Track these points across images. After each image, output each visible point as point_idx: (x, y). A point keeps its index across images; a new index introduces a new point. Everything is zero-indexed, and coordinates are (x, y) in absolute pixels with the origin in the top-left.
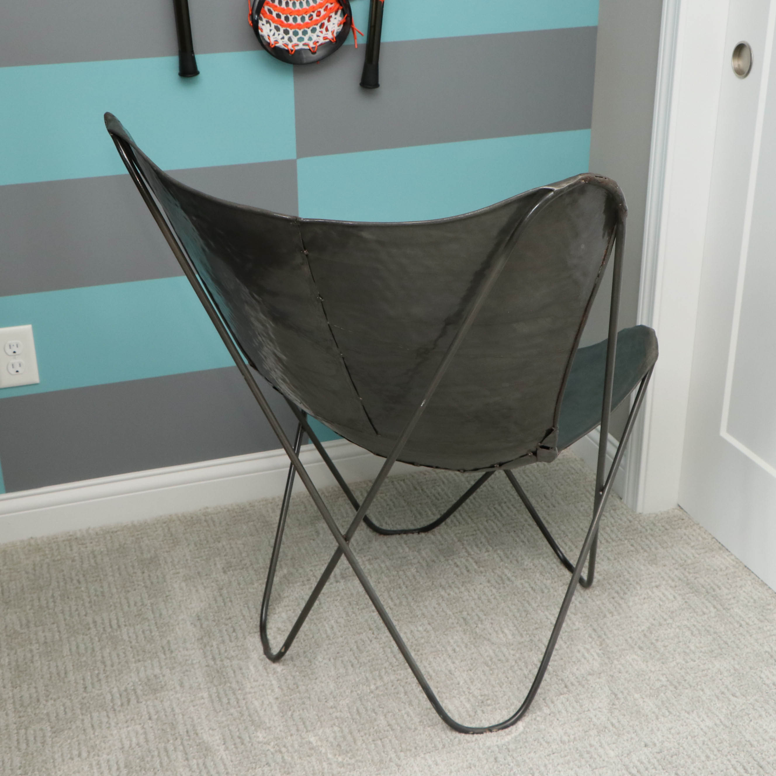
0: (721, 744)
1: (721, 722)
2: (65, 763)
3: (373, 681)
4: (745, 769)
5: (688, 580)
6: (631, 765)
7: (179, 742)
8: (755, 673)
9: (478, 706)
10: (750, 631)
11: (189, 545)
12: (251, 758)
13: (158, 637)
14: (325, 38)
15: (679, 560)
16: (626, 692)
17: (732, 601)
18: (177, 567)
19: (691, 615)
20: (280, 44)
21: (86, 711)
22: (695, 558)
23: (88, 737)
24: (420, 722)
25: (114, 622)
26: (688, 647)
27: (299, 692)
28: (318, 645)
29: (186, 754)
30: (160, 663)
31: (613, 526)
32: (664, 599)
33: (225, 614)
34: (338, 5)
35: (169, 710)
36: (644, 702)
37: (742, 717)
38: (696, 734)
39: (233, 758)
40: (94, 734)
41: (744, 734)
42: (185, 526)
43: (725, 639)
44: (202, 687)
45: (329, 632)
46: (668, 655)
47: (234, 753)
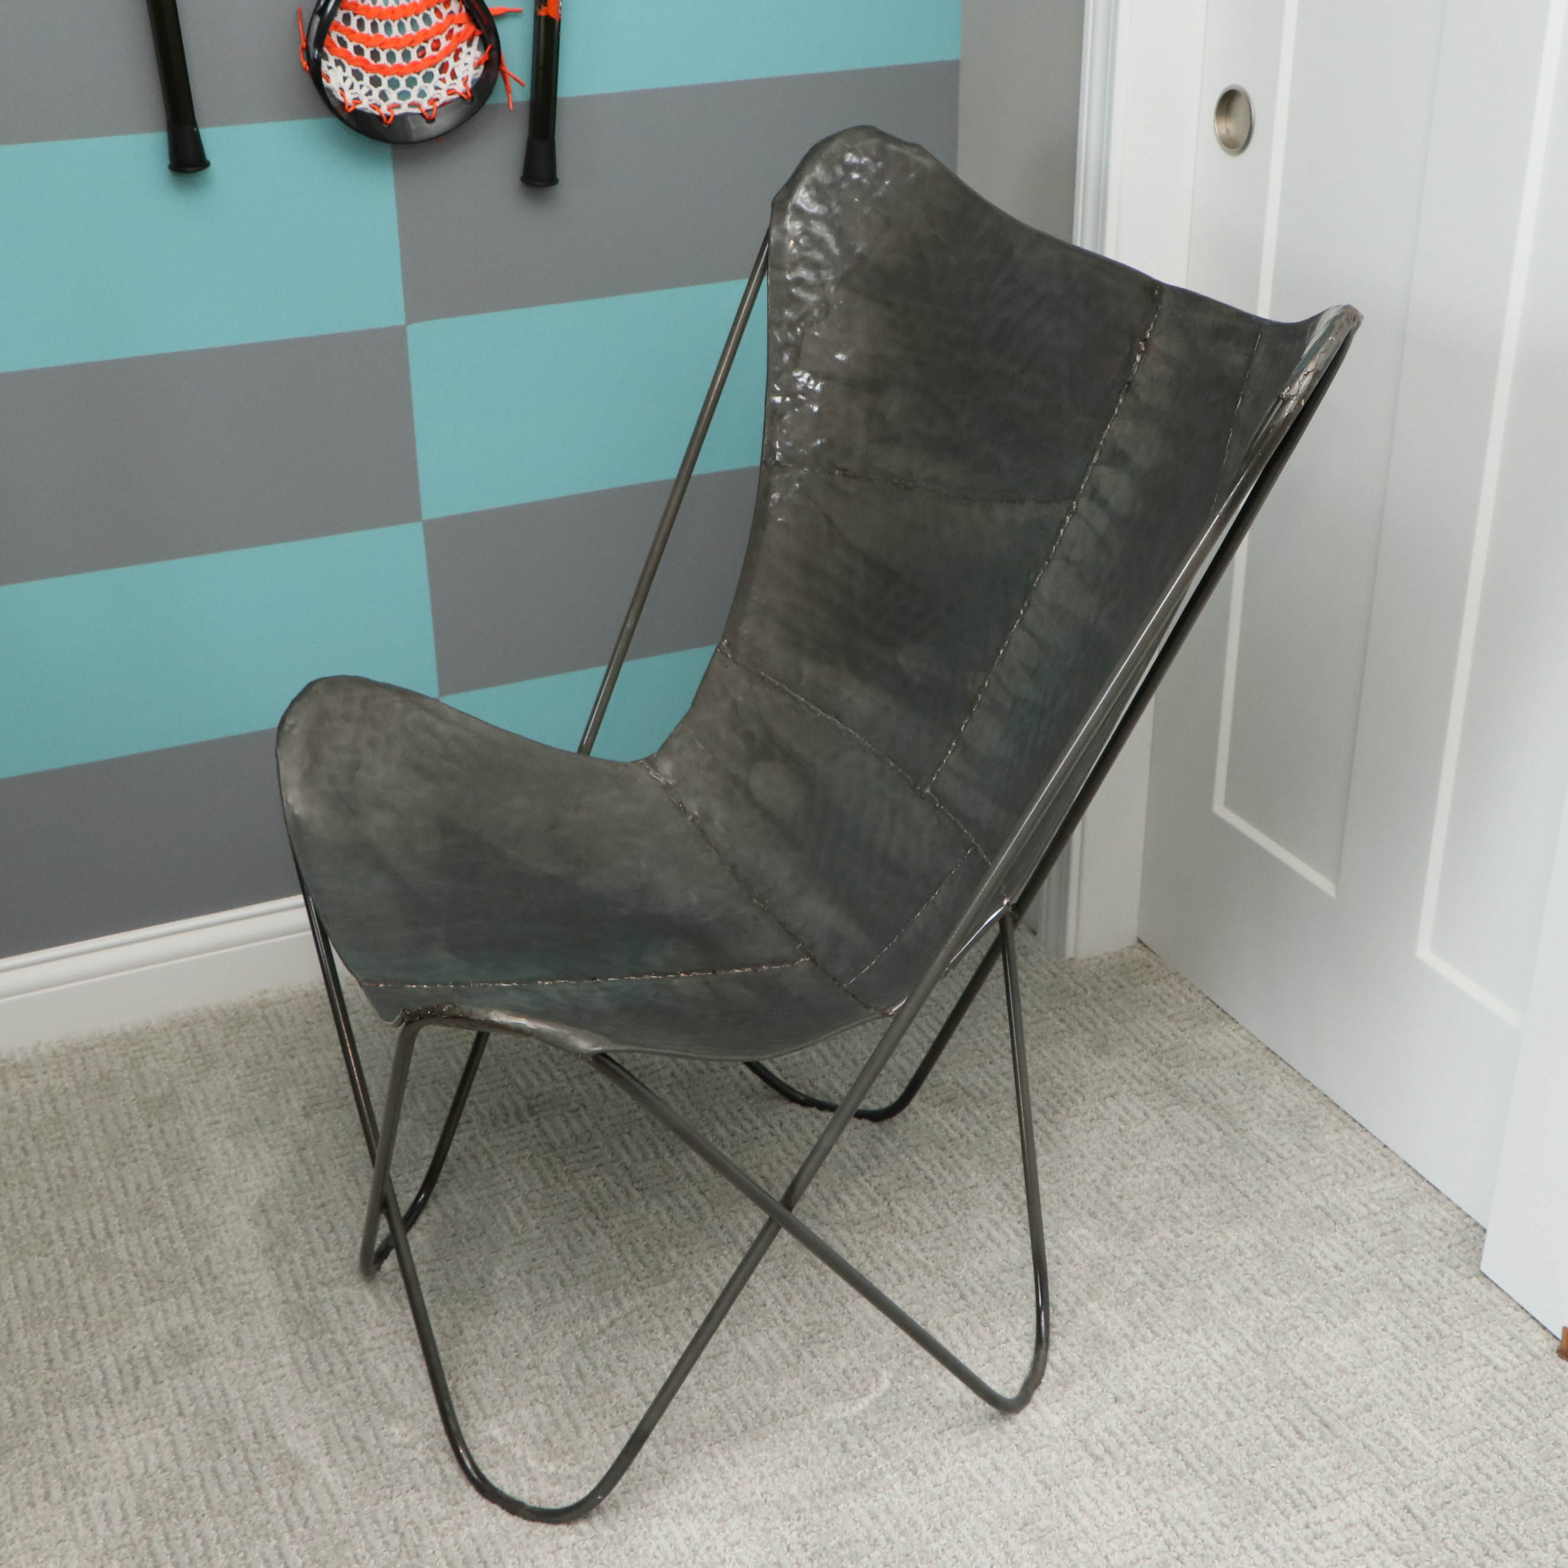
0: (1252, 1388)
1: (1248, 1345)
2: (19, 1514)
3: (604, 1311)
4: (1297, 1432)
5: (1167, 1080)
6: (1093, 1439)
7: (240, 1455)
8: (1301, 1248)
9: (803, 1345)
10: (1287, 1170)
11: (235, 1066)
12: (382, 1478)
13: (186, 1251)
14: (451, 92)
15: (1148, 1043)
17: (1250, 1115)
18: (214, 1110)
19: (1179, 1145)
20: (365, 105)
21: (55, 1407)
22: (1177, 1037)
23: (61, 1460)
25: (99, 1228)
26: (1178, 1207)
27: (466, 1342)
28: (494, 1246)
29: (255, 1479)
30: (193, 1301)
32: (1127, 1118)
33: (313, 1199)
34: (472, 28)
35: (217, 1394)
36: (1106, 1316)
37: (1284, 1333)
38: (1205, 1371)
39: (348, 1480)
40: (73, 1452)
41: (1292, 1365)
42: (224, 1030)
43: (1242, 1188)
44: (277, 1343)
45: (514, 1220)
46: (1142, 1224)
47: (347, 1469)
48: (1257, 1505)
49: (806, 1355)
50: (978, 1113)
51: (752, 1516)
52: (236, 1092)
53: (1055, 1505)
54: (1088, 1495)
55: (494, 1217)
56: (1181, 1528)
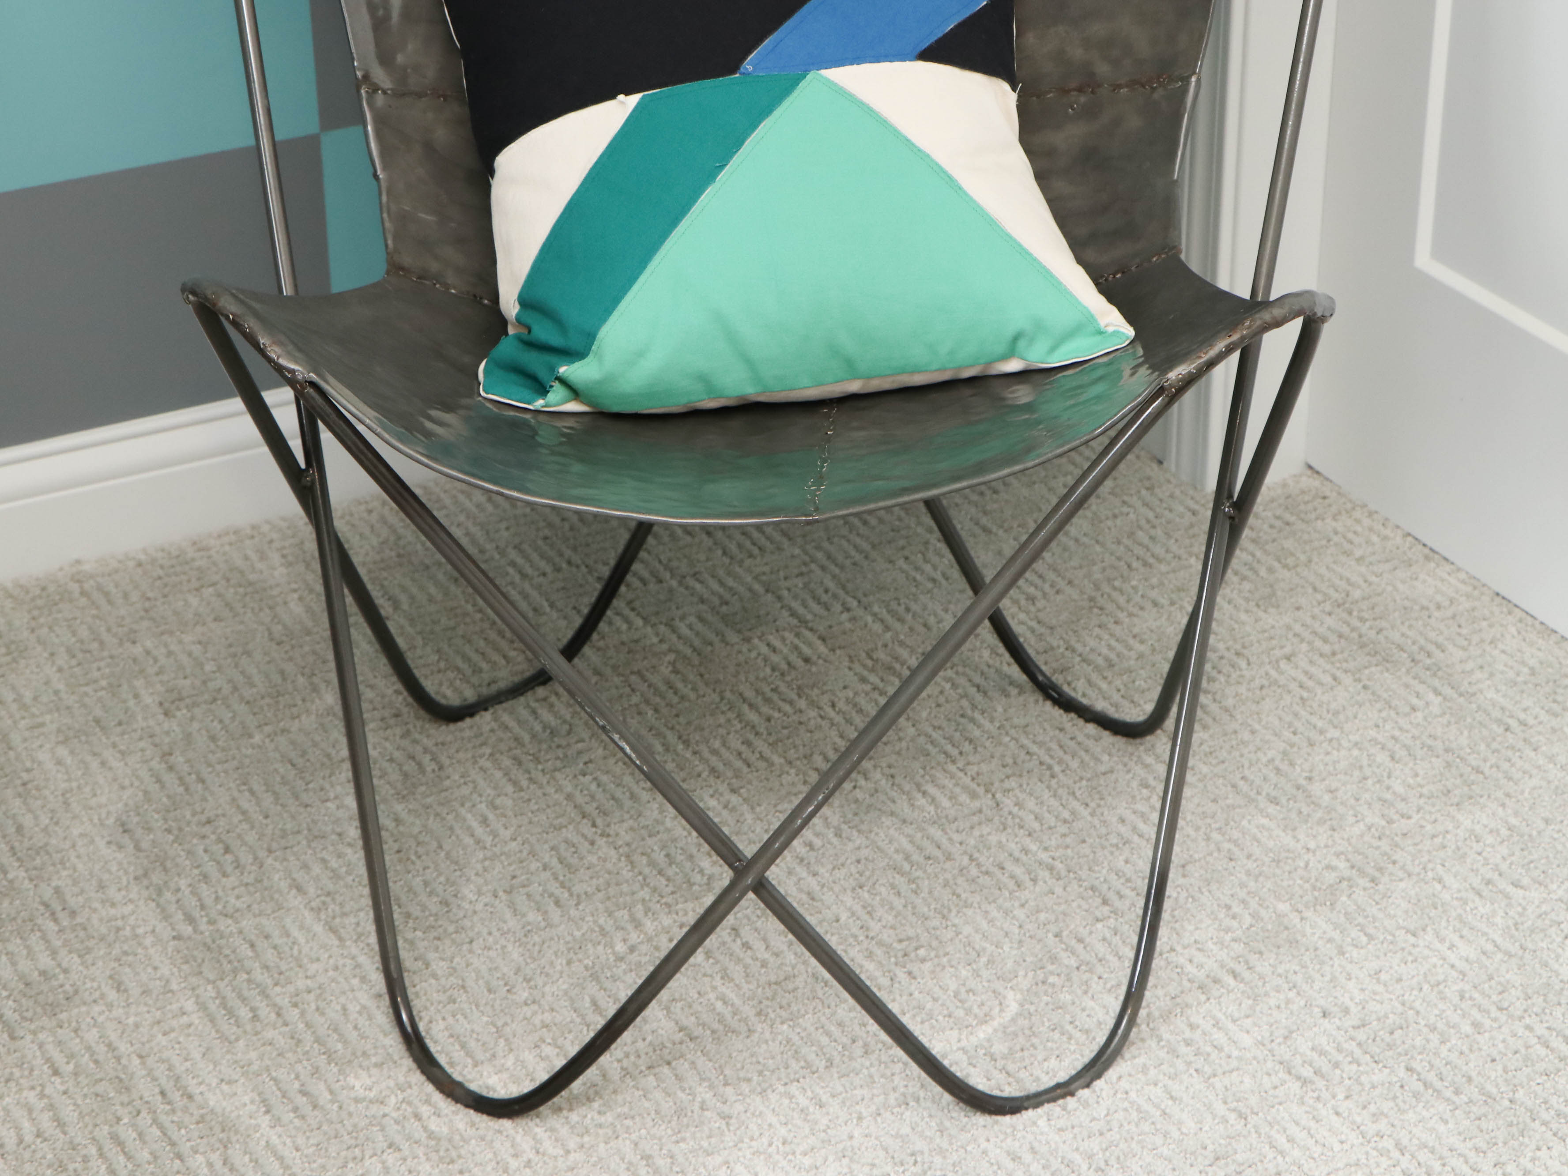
0: (1505, 995)
1: (1496, 946)
3: (619, 935)
5: (1360, 636)
6: (1298, 1060)
7: (145, 1119)
8: (1559, 831)
9: (896, 964)
10: (1533, 740)
11: (52, 654)
13: (27, 881)
15: (1331, 592)
16: (1253, 903)
17: (1478, 675)
18: (34, 710)
19: (1384, 714)
22: (1370, 584)
24: (759, 1014)
26: (1388, 788)
27: (434, 976)
28: (456, 863)
29: (173, 1144)
30: (47, 941)
31: (1154, 527)
32: (1310, 684)
33: (194, 814)
35: (102, 1048)
36: (1302, 919)
37: (1543, 930)
38: (1441, 978)
39: (301, 1141)
41: (1556, 966)
42: (29, 612)
43: (1474, 763)
44: (174, 986)
45: (479, 831)
46: (1341, 809)
47: (297, 1129)
48: (1521, 1126)
49: (901, 975)
50: (1104, 686)
51: (851, 1160)
52: (61, 687)
53: (1254, 1136)
54: (1297, 1124)
55: (451, 828)
56: (1423, 1156)
